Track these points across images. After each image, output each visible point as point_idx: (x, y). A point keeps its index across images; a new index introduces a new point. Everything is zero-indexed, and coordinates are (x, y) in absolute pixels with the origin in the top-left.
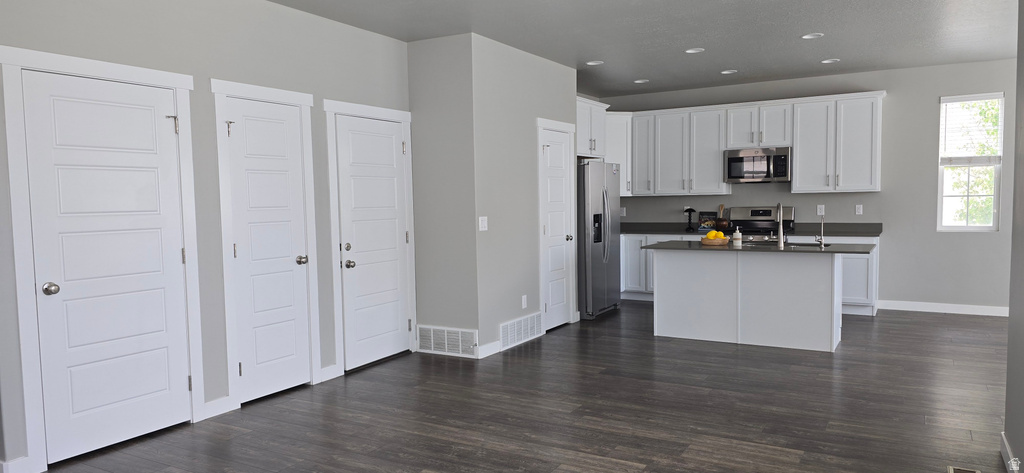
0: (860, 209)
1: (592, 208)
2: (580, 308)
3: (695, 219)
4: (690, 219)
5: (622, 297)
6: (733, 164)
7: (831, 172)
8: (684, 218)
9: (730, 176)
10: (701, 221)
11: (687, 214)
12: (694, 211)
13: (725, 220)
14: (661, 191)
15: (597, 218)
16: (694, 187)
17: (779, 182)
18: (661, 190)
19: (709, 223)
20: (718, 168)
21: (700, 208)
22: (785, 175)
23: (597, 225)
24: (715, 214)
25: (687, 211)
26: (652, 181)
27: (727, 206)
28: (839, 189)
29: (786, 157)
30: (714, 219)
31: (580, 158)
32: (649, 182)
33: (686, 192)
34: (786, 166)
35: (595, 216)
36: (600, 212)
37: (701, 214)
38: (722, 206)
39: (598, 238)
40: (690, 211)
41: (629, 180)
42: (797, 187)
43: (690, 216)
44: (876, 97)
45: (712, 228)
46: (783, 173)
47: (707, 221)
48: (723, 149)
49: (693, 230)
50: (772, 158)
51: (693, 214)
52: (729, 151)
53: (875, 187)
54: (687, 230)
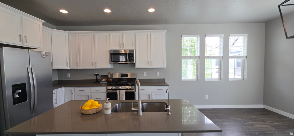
0: (158, 74)
3: (99, 78)
4: (97, 78)
6: (114, 56)
7: (149, 60)
8: (94, 78)
9: (112, 61)
10: (101, 79)
11: (96, 76)
13: (111, 78)
17: (131, 64)
18: (82, 66)
20: (107, 57)
21: (101, 74)
22: (133, 60)
24: (107, 76)
26: (78, 62)
28: (153, 67)
29: (133, 53)
30: (107, 78)
32: (77, 63)
33: (94, 67)
34: (133, 57)
37: (102, 76)
38: (110, 73)
41: (68, 61)
42: (138, 66)
43: (97, 77)
44: (164, 32)
45: (106, 82)
46: (132, 60)
47: (104, 79)
48: (109, 49)
49: (98, 83)
50: (128, 54)
51: (98, 76)
52: (110, 51)
53: (164, 66)
54: (96, 83)
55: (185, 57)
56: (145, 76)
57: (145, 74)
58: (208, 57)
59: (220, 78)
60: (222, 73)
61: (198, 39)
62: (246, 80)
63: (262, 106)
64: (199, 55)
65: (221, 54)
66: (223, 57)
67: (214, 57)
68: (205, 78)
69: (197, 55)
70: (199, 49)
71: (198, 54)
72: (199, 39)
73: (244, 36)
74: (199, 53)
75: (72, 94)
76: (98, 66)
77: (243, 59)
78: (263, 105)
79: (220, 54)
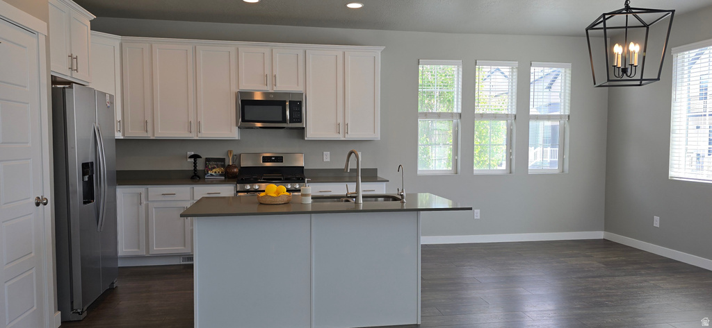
1: (78, 154)
2: (60, 306)
3: (200, 167)
4: (195, 167)
5: (121, 264)
6: (246, 107)
7: (340, 121)
8: (188, 165)
9: (243, 120)
10: (208, 169)
11: (192, 160)
12: (199, 157)
13: (236, 167)
14: (161, 133)
15: (87, 168)
16: (203, 131)
17: (293, 128)
19: (217, 170)
21: (205, 154)
22: (300, 121)
23: (86, 178)
24: (223, 160)
25: (191, 157)
26: (150, 121)
27: (236, 152)
28: (348, 137)
29: (301, 102)
30: (223, 166)
31: (55, 81)
32: (146, 122)
34: (301, 112)
35: (83, 164)
36: (90, 159)
37: (208, 160)
38: (231, 152)
39: (89, 196)
40: (195, 157)
41: (119, 119)
42: (311, 134)
43: (195, 163)
44: (377, 52)
45: (221, 175)
46: (298, 118)
47: (214, 168)
48: (235, 90)
49: (200, 178)
50: (288, 103)
51: (199, 160)
52: (242, 93)
53: (377, 136)
54: (192, 178)
55: (426, 115)
56: (327, 160)
57: (327, 156)
58: (482, 116)
59: (509, 168)
60: (513, 157)
61: (458, 69)
62: (567, 172)
63: (600, 235)
64: (460, 111)
65: (512, 110)
66: (515, 116)
67: (495, 117)
68: (475, 169)
69: (455, 111)
70: (460, 97)
71: (457, 108)
72: (461, 69)
73: (565, 68)
74: (460, 107)
75: (141, 204)
76: (206, 134)
77: (562, 122)
78: (603, 232)
79: (510, 110)
